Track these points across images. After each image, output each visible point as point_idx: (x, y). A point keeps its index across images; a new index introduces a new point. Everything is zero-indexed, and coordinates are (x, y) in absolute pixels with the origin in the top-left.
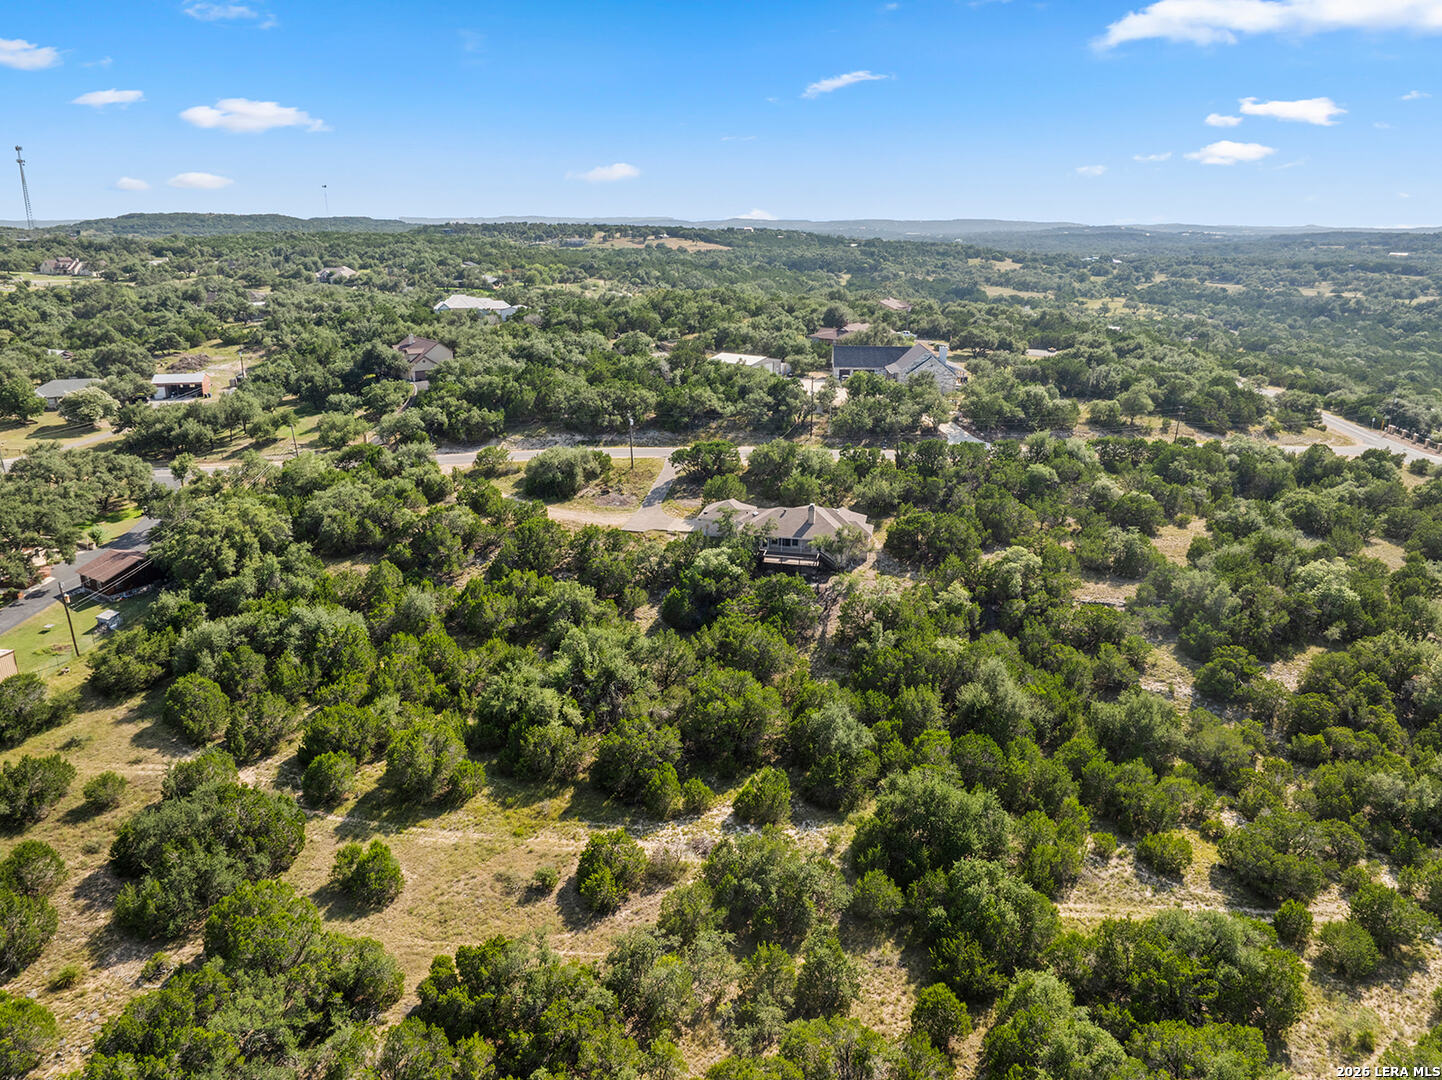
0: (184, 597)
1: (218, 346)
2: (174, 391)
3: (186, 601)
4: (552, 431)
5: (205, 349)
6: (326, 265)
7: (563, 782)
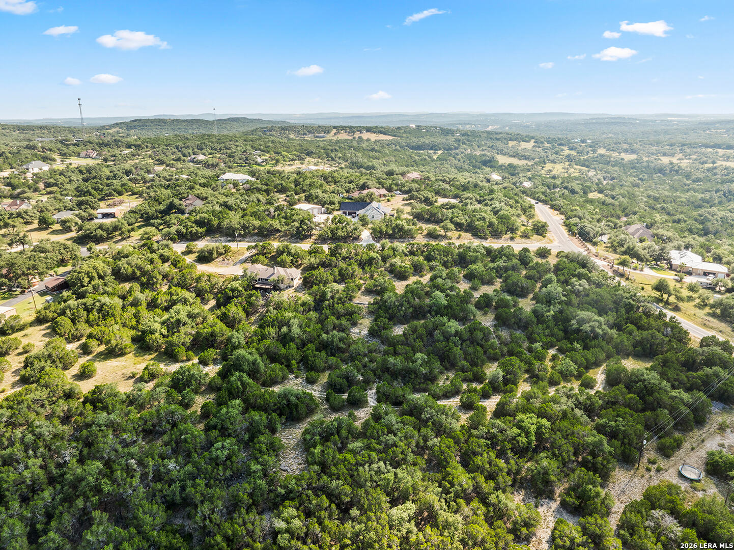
0: (69, 293)
1: (130, 195)
2: (106, 216)
3: (70, 294)
4: (221, 236)
5: (125, 197)
6: (194, 154)
7: (156, 351)
